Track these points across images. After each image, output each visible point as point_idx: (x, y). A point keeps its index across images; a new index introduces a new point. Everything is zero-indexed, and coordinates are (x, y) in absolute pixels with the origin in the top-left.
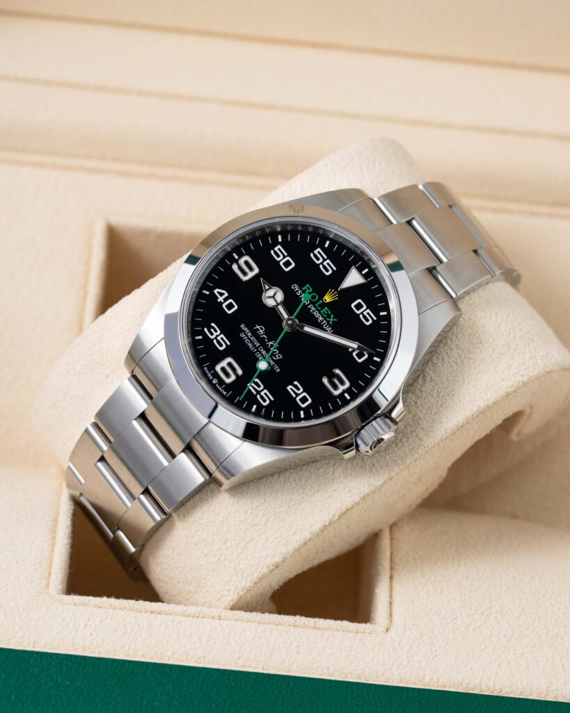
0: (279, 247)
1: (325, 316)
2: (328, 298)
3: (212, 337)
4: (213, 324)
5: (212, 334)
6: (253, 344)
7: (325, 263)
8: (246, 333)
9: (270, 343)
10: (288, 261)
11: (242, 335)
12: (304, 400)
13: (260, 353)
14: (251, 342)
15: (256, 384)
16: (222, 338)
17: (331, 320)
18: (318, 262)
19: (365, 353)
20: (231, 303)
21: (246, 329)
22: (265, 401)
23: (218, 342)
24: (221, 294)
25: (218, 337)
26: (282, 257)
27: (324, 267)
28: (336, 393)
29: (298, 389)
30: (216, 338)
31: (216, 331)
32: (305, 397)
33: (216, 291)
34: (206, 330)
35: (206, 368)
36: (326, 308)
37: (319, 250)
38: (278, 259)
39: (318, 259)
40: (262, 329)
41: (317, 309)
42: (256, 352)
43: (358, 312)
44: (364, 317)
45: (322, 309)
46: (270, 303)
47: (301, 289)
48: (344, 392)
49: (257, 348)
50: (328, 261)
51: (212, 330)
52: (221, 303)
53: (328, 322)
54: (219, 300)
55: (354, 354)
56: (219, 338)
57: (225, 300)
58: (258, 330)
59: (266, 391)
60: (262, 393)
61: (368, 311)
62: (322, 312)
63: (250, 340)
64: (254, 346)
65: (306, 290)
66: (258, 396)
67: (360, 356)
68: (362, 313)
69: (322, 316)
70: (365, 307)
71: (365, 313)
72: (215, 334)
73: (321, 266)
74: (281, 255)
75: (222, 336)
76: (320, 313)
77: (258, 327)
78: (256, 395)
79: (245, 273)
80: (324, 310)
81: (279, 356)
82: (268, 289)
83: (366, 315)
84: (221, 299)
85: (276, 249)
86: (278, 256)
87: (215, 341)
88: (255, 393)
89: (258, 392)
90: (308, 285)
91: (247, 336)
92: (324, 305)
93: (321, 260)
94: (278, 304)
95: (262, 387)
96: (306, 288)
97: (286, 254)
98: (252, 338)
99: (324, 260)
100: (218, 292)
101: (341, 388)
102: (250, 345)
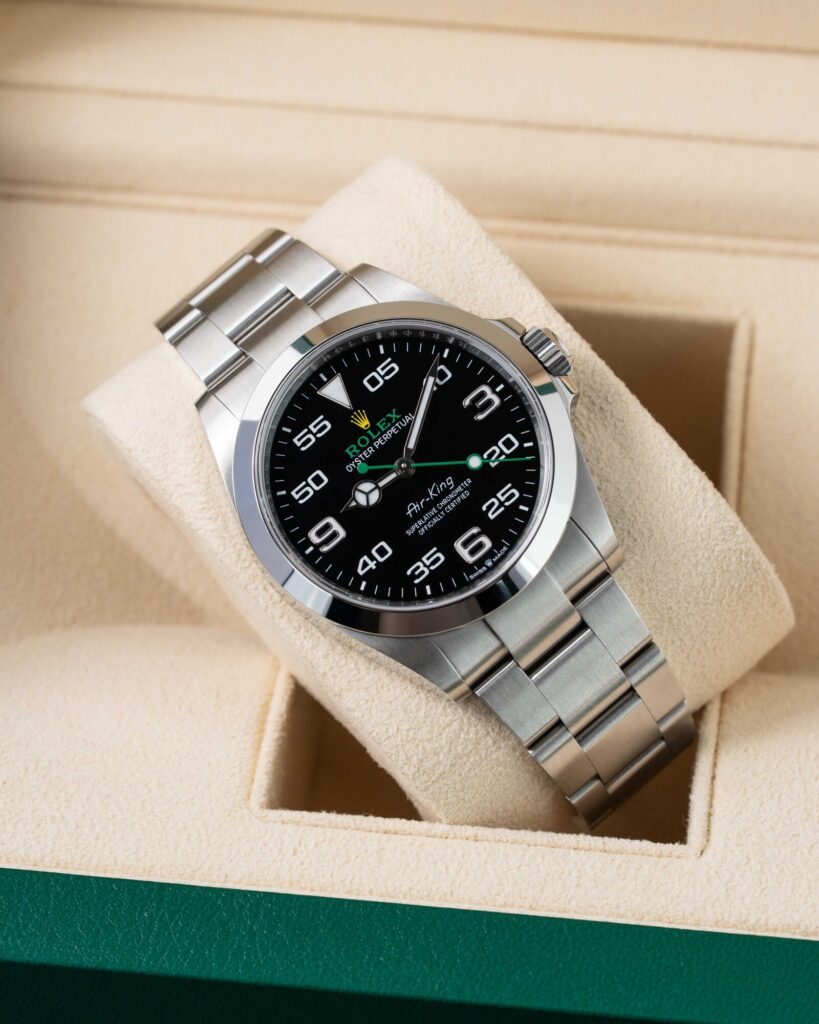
0: (293, 493)
1: (389, 425)
2: (364, 423)
3: (427, 572)
4: (409, 572)
5: (423, 572)
6: (434, 516)
7: (314, 430)
8: (419, 527)
9: (431, 494)
10: (313, 480)
11: (422, 532)
12: (508, 444)
13: (446, 506)
14: (431, 519)
15: (489, 508)
16: (428, 559)
17: (394, 416)
18: (313, 440)
19: (439, 368)
20: (377, 551)
21: (413, 528)
22: (513, 495)
23: (433, 563)
24: (365, 564)
25: (425, 565)
26: (308, 489)
27: (320, 431)
28: (497, 401)
29: (494, 452)
30: (428, 567)
31: (418, 567)
32: (504, 443)
33: (361, 572)
34: (417, 581)
35: (472, 577)
36: (378, 424)
37: (295, 440)
38: (311, 493)
39: (309, 440)
40: (412, 507)
41: (381, 436)
42: (445, 512)
43: (381, 382)
44: (388, 373)
45: (379, 429)
46: (374, 497)
47: (354, 458)
48: (494, 392)
49: (439, 511)
50: (311, 427)
51: (417, 573)
52: (378, 564)
53: (397, 420)
54: (374, 567)
55: (440, 383)
56: (428, 563)
57: (372, 558)
58: (413, 512)
59: (499, 495)
60: (503, 499)
61: (379, 369)
62: (383, 430)
63: (428, 521)
64: (436, 515)
65: (354, 453)
66: (507, 504)
67: (442, 375)
68: (383, 377)
69: (390, 428)
70: (374, 374)
71: (382, 373)
72: (422, 568)
73: (319, 435)
74: (306, 490)
75: (424, 559)
76: (385, 432)
77: (409, 512)
78: (505, 507)
79: (335, 535)
80: (381, 427)
81: (449, 481)
82: (356, 502)
83: (384, 372)
84: (372, 565)
85: (297, 497)
86: (307, 493)
87: (432, 568)
88: (502, 509)
89: (501, 504)
90: (347, 451)
91: (423, 526)
92: (374, 428)
93: (310, 436)
94: (377, 487)
95: (493, 500)
96: (350, 454)
97: (304, 483)
98: (426, 519)
99: (310, 432)
100: (363, 568)
101: (490, 395)
102: (435, 520)
